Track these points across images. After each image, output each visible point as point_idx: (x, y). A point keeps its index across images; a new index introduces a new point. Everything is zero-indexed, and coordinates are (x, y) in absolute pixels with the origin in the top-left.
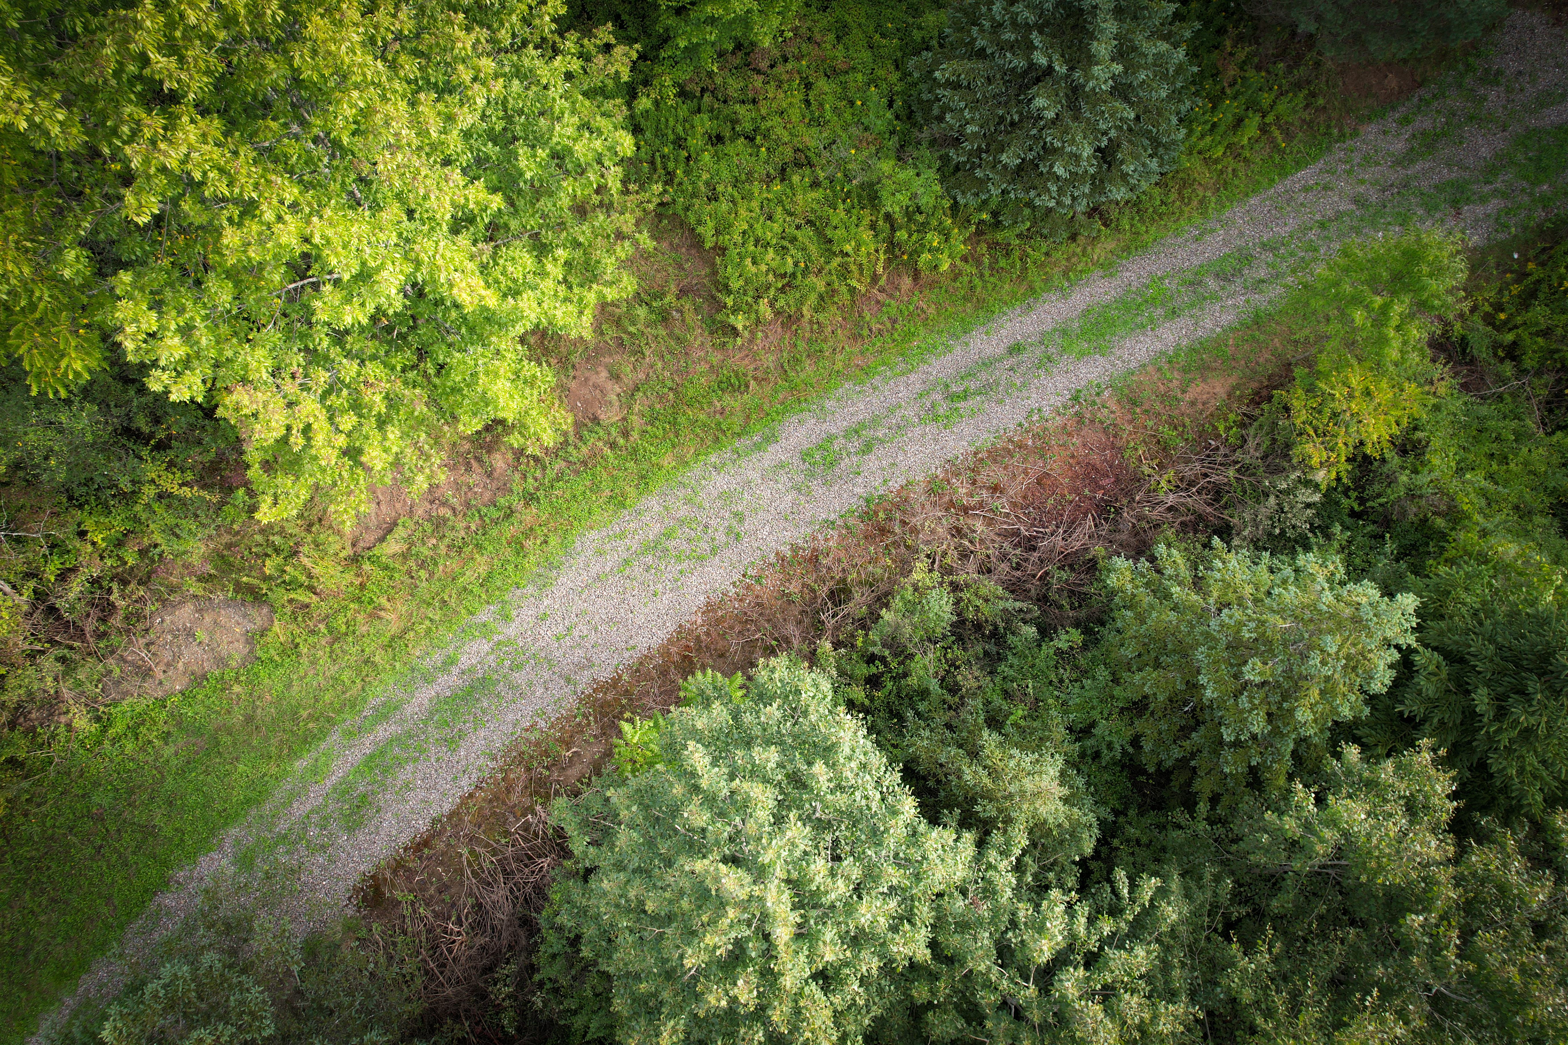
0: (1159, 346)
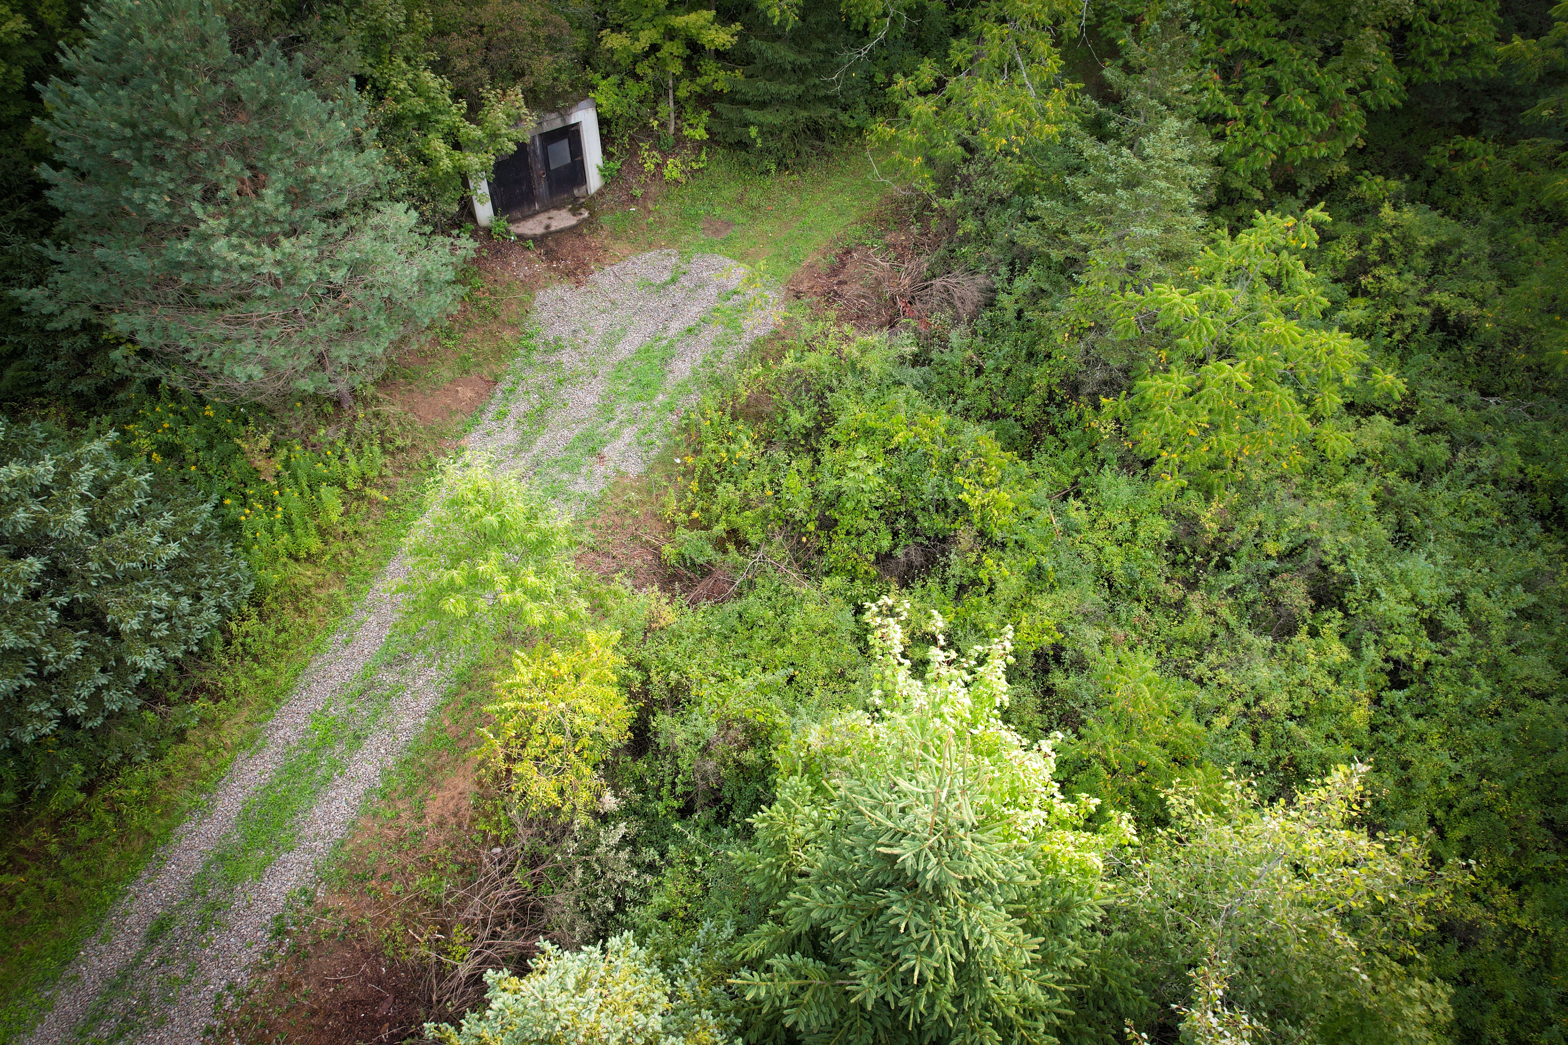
0: (359, 788)
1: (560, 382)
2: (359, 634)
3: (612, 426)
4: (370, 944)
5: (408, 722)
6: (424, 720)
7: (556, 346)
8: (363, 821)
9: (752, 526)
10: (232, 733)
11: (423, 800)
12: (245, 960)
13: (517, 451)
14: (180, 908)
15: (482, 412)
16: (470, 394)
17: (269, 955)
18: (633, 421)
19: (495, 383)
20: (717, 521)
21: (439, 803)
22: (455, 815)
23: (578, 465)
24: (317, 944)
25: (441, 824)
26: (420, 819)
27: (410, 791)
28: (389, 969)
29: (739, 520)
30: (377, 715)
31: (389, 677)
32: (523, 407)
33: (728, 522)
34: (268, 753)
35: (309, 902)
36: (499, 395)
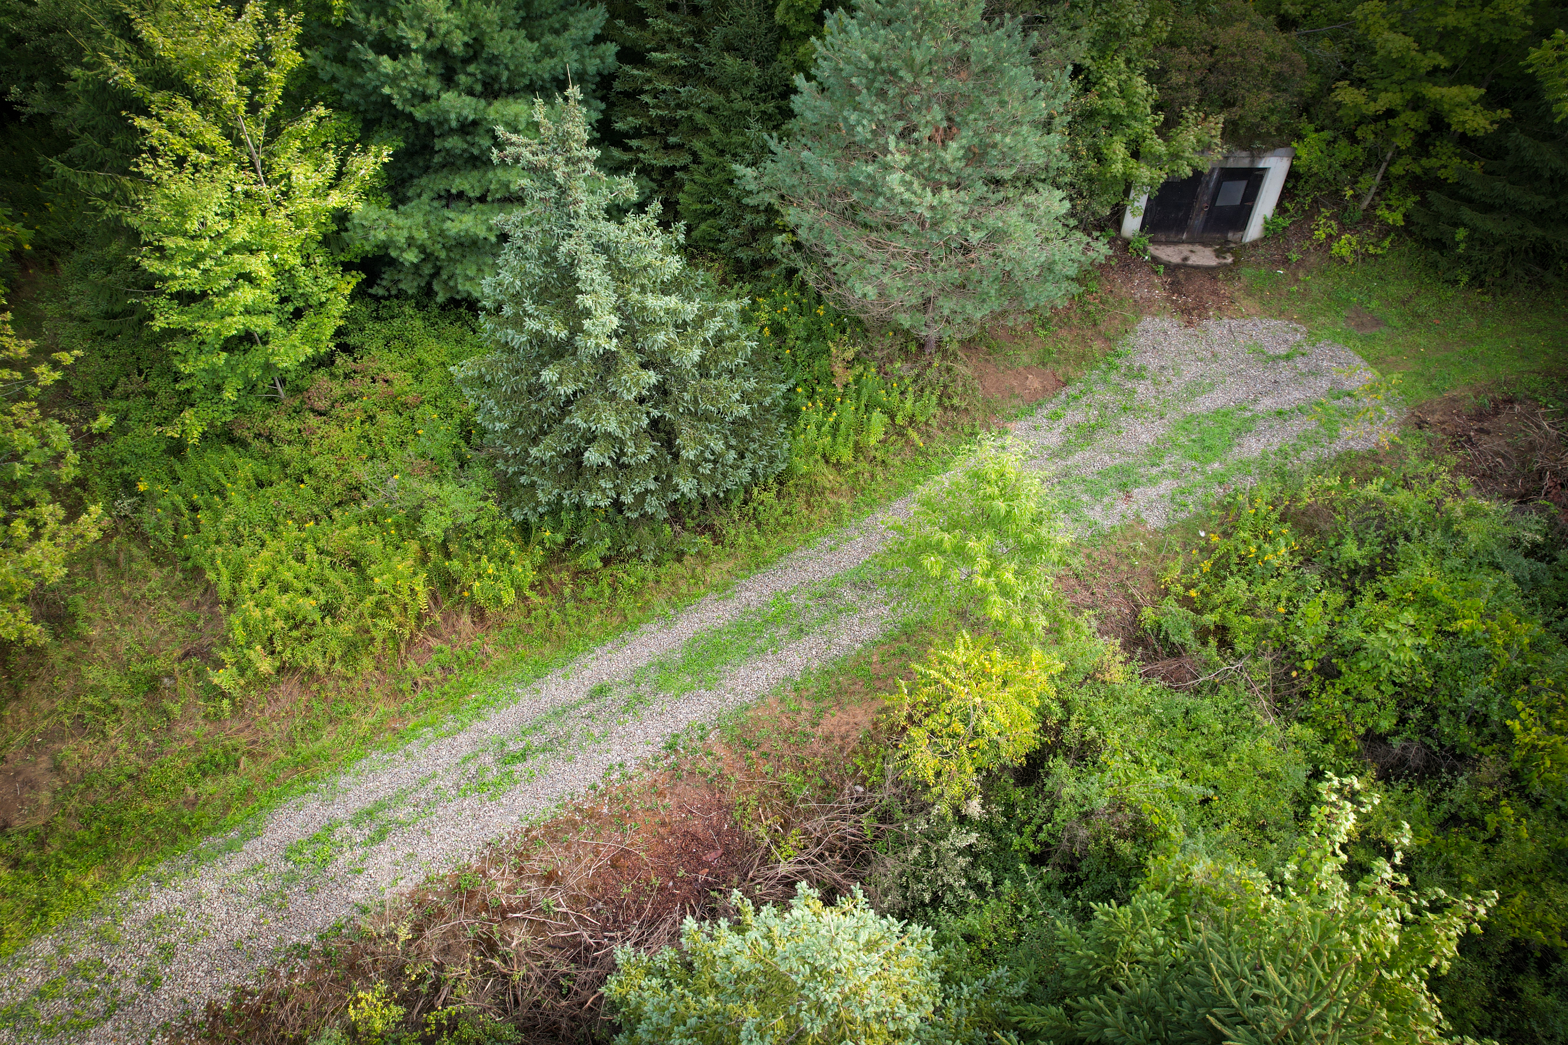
0: (782, 672)
1: (1125, 409)
2: (845, 547)
3: (1154, 471)
4: (726, 800)
5: (845, 640)
6: (858, 646)
7: (1138, 374)
8: (770, 700)
9: (1246, 633)
10: (714, 574)
11: (824, 711)
12: (639, 752)
13: (1054, 455)
14: (619, 685)
15: (1040, 406)
16: (1037, 385)
17: (656, 760)
18: (1176, 476)
19: (1065, 385)
20: (1212, 610)
21: (835, 721)
22: (842, 738)
23: (1103, 493)
24: (691, 774)
25: (827, 739)
26: (815, 725)
27: (817, 698)
28: (731, 828)
29: (1235, 621)
30: (824, 620)
31: (849, 595)
32: (1079, 417)
33: (1222, 616)
34: (731, 604)
35: (702, 738)
36: (1063, 397)
